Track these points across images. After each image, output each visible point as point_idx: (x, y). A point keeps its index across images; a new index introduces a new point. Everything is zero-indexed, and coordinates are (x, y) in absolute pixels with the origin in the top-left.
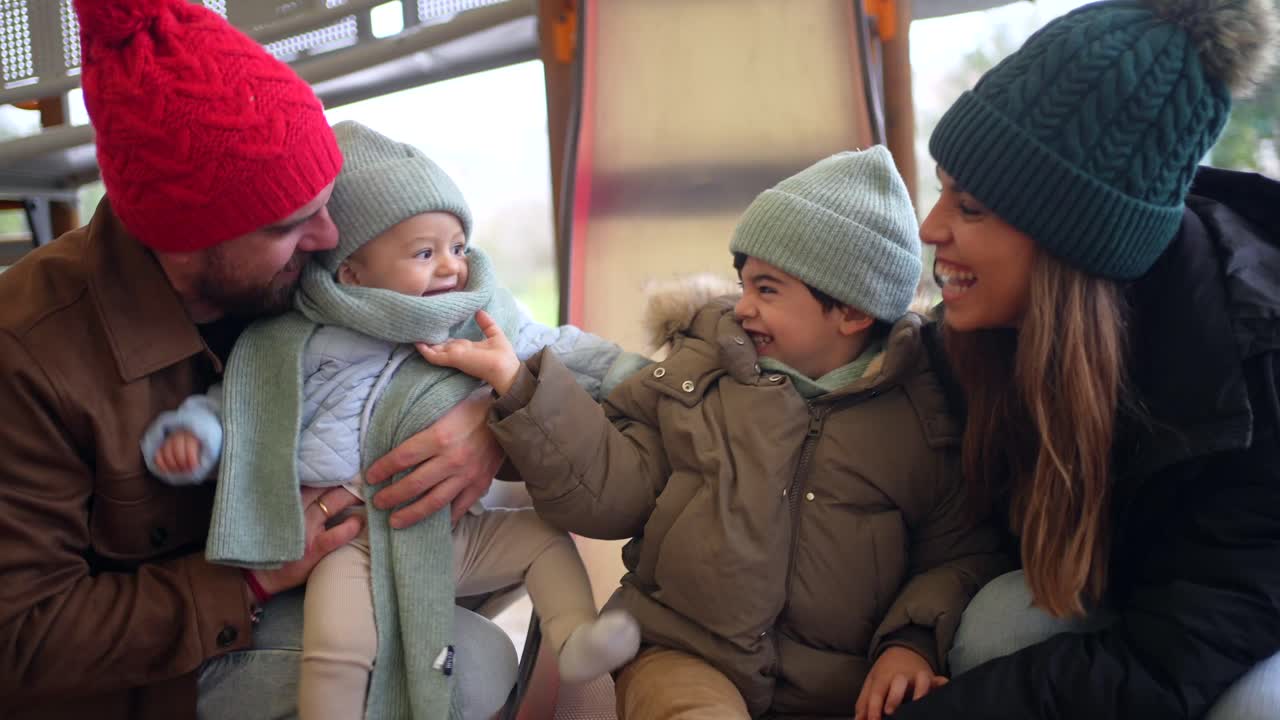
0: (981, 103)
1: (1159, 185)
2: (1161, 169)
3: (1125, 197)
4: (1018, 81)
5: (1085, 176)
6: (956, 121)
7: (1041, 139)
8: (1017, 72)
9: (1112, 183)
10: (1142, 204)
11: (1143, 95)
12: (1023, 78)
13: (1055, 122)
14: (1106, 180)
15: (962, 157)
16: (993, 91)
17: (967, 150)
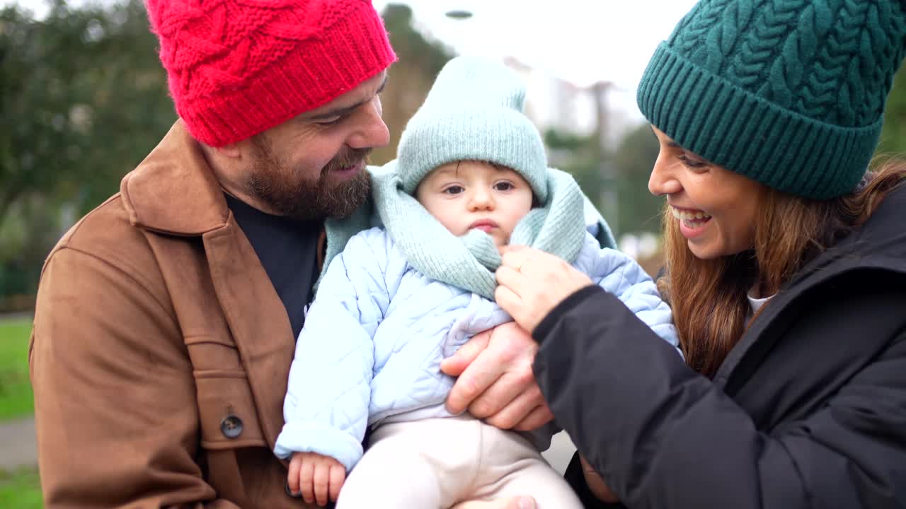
0: (679, 59)
1: (865, 108)
2: (866, 93)
3: (837, 128)
4: (713, 31)
5: (796, 116)
6: (658, 82)
7: (746, 86)
8: (709, 21)
9: (822, 117)
10: (853, 130)
11: (838, 27)
12: (718, 25)
13: (758, 67)
14: (815, 117)
15: (673, 116)
16: (689, 44)
17: (676, 109)
